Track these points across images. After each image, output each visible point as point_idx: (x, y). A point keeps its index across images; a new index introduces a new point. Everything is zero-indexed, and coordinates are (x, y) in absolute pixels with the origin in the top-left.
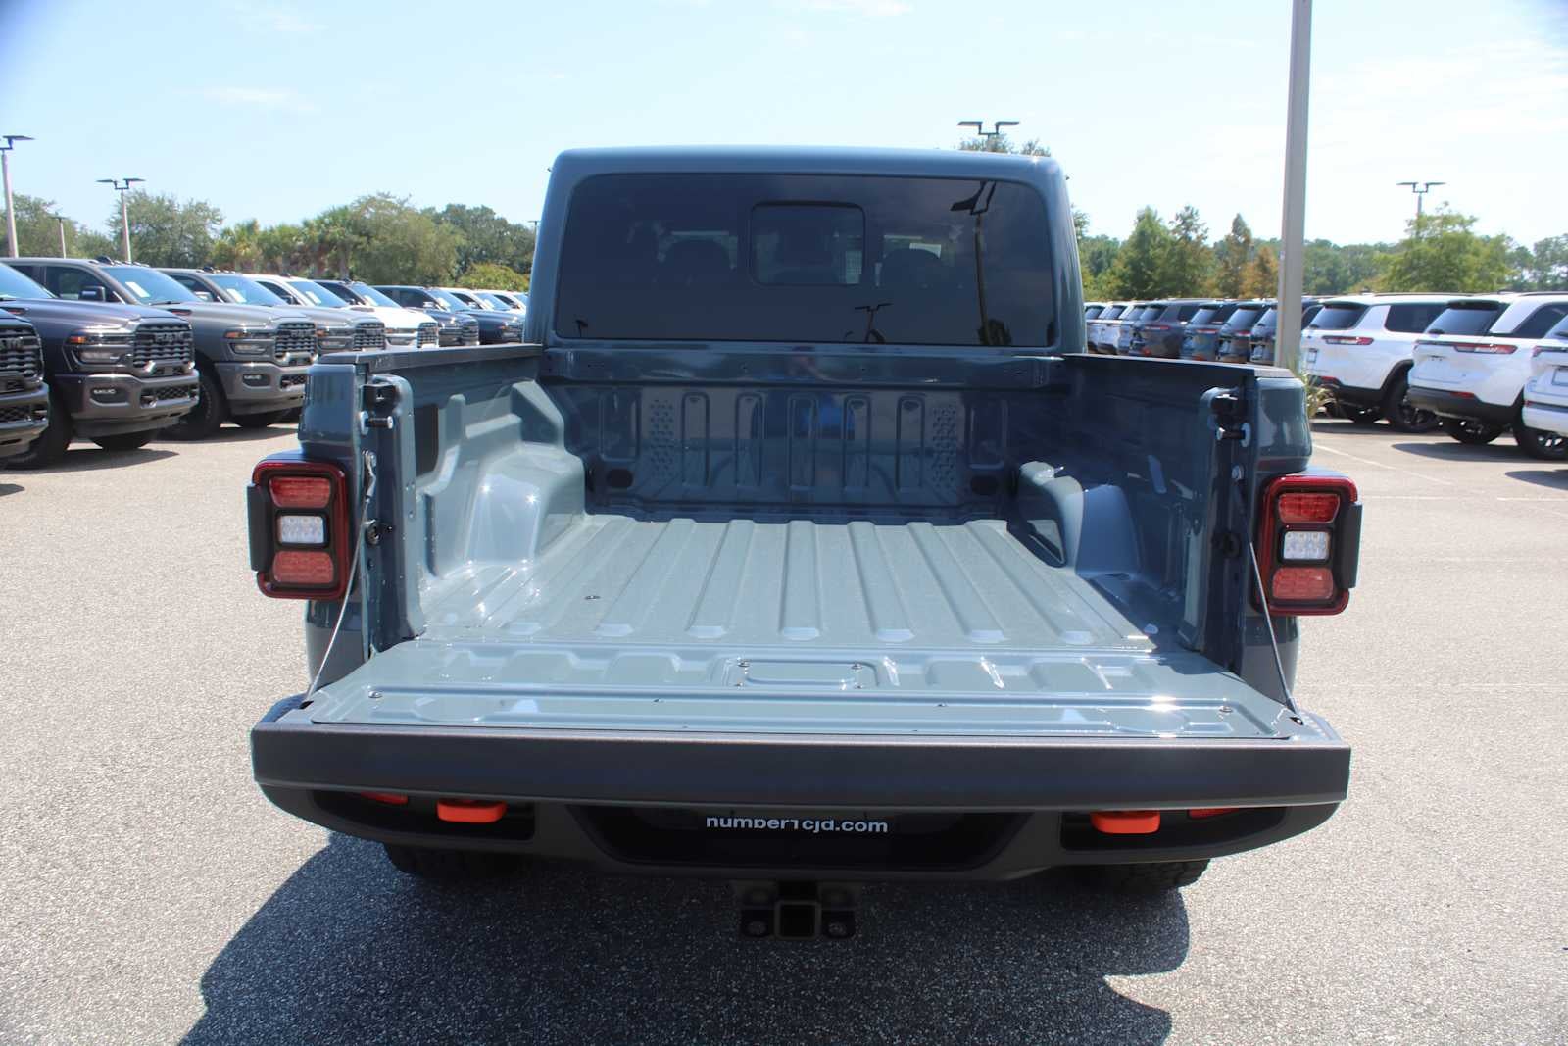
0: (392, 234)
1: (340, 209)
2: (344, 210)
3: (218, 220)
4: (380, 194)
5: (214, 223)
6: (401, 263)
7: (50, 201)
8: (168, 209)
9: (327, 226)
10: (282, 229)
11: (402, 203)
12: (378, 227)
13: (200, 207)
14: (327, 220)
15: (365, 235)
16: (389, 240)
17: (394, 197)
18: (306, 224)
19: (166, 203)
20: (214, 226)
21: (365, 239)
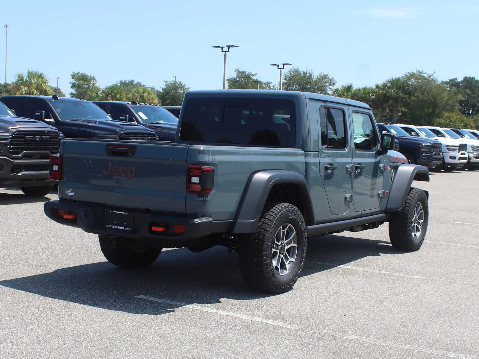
0: (423, 93)
1: (396, 79)
2: (398, 80)
3: (333, 84)
4: (417, 72)
5: (331, 86)
6: (426, 110)
7: (255, 74)
8: (308, 78)
9: (388, 88)
10: (365, 89)
11: (429, 77)
12: (415, 89)
13: (325, 77)
14: (389, 85)
15: (407, 94)
16: (420, 96)
17: (425, 73)
18: (377, 87)
19: (308, 75)
20: (330, 87)
21: (408, 96)
